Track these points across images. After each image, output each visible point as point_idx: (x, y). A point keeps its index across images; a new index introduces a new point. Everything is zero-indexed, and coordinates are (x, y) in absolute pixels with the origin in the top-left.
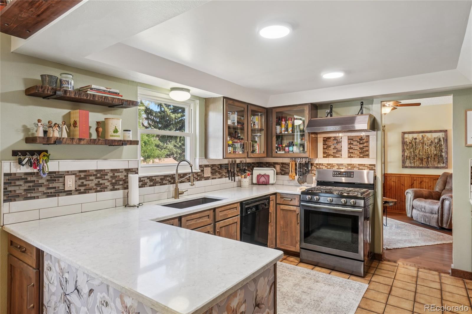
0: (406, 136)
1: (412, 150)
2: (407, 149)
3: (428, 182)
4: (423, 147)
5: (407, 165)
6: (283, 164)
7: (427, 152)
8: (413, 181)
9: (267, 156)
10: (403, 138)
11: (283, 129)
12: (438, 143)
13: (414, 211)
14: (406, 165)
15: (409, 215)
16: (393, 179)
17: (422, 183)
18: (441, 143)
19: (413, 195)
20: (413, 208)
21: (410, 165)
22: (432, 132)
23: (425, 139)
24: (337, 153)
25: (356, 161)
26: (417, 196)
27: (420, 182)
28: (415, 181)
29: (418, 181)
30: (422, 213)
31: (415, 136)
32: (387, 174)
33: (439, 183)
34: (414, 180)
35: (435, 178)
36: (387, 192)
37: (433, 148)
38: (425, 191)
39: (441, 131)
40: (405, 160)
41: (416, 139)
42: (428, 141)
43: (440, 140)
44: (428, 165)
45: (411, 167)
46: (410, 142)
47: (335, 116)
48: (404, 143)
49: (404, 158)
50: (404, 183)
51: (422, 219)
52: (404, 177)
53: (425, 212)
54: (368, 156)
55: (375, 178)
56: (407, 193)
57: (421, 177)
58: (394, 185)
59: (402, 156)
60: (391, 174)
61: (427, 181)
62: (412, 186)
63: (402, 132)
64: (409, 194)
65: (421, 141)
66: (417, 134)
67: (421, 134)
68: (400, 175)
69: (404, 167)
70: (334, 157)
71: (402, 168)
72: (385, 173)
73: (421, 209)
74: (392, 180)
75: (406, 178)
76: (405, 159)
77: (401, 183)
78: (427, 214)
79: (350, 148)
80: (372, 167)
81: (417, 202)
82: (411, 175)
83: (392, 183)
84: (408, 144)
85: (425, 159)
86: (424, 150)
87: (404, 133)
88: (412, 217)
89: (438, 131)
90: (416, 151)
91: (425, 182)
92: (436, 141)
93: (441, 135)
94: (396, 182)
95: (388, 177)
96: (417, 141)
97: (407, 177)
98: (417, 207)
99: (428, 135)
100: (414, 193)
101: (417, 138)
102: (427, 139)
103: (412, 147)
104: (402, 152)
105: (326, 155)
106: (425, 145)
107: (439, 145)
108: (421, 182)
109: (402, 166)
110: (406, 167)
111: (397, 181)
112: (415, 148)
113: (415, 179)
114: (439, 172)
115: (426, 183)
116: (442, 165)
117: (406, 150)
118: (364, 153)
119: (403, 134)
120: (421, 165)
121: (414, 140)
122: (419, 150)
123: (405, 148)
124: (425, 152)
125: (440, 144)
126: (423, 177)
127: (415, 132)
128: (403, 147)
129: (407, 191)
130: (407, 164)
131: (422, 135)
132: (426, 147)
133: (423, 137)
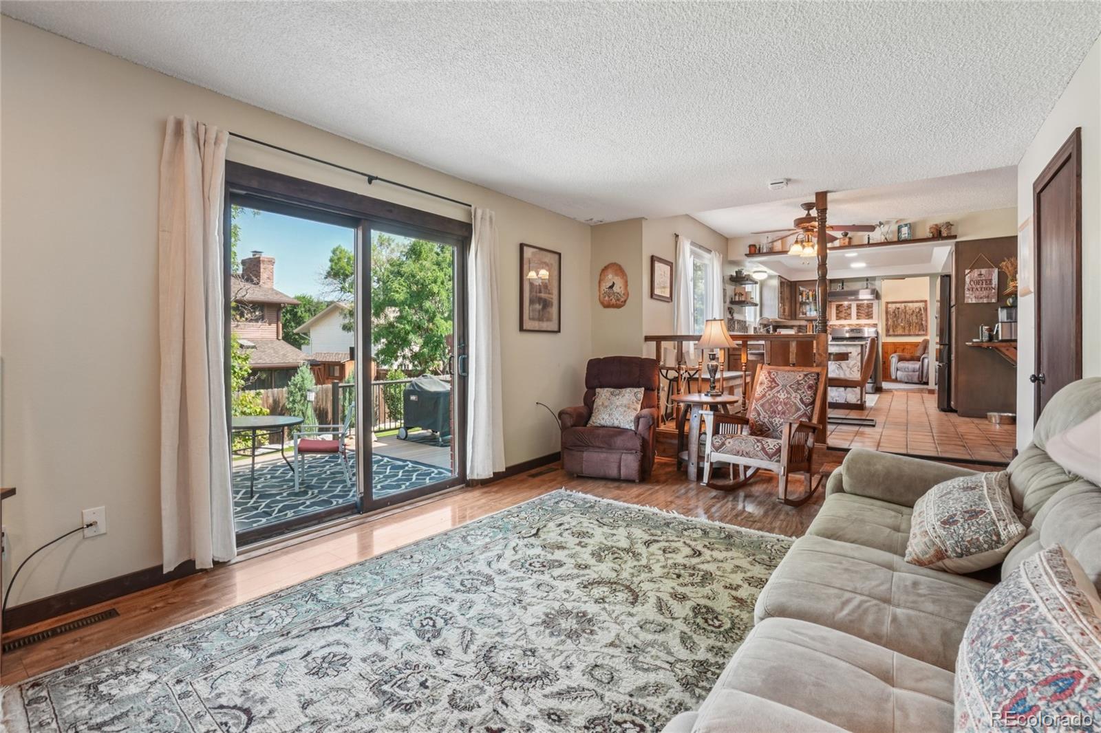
0: (890, 305)
1: (895, 319)
2: (891, 318)
4: (905, 316)
5: (891, 334)
6: (800, 326)
7: (909, 320)
8: (896, 347)
9: (792, 319)
10: (887, 308)
11: (804, 298)
12: (919, 312)
13: (899, 372)
15: (893, 377)
19: (897, 359)
20: (897, 370)
21: (893, 333)
22: (914, 302)
23: (907, 308)
24: (848, 316)
25: (863, 322)
26: (901, 359)
28: (898, 348)
29: (901, 348)
30: (905, 373)
31: (898, 305)
33: (921, 348)
35: (916, 345)
37: (914, 317)
38: (907, 356)
39: (921, 301)
40: (889, 329)
42: (910, 311)
43: (920, 310)
44: (909, 333)
45: (894, 336)
46: (893, 312)
47: (845, 289)
48: (887, 312)
49: (888, 326)
50: (889, 350)
51: (906, 377)
53: (908, 371)
54: (872, 318)
55: (878, 333)
56: (893, 357)
57: (903, 345)
59: (886, 324)
62: (895, 352)
63: (886, 302)
64: (894, 360)
65: (903, 310)
66: (900, 304)
67: (903, 304)
70: (845, 319)
71: (887, 336)
73: (905, 370)
78: (910, 373)
79: (858, 313)
80: (875, 325)
81: (901, 364)
82: (894, 343)
84: (891, 313)
85: (907, 327)
86: (906, 319)
87: (888, 303)
88: (896, 378)
89: (919, 302)
90: (899, 320)
92: (917, 310)
93: (922, 305)
96: (900, 310)
97: (890, 345)
98: (901, 369)
99: (910, 305)
100: (898, 357)
101: (900, 307)
102: (909, 308)
103: (895, 316)
104: (886, 321)
105: (838, 318)
106: (908, 314)
108: (903, 349)
109: (887, 334)
110: (890, 336)
112: (897, 317)
113: (898, 346)
114: (920, 339)
115: (908, 348)
116: (922, 333)
117: (889, 319)
118: (869, 316)
120: (904, 333)
121: (897, 310)
122: (902, 319)
123: (889, 317)
125: (921, 313)
126: (905, 345)
127: (898, 302)
128: (887, 316)
130: (891, 332)
131: (905, 305)
132: (908, 316)
133: (905, 307)
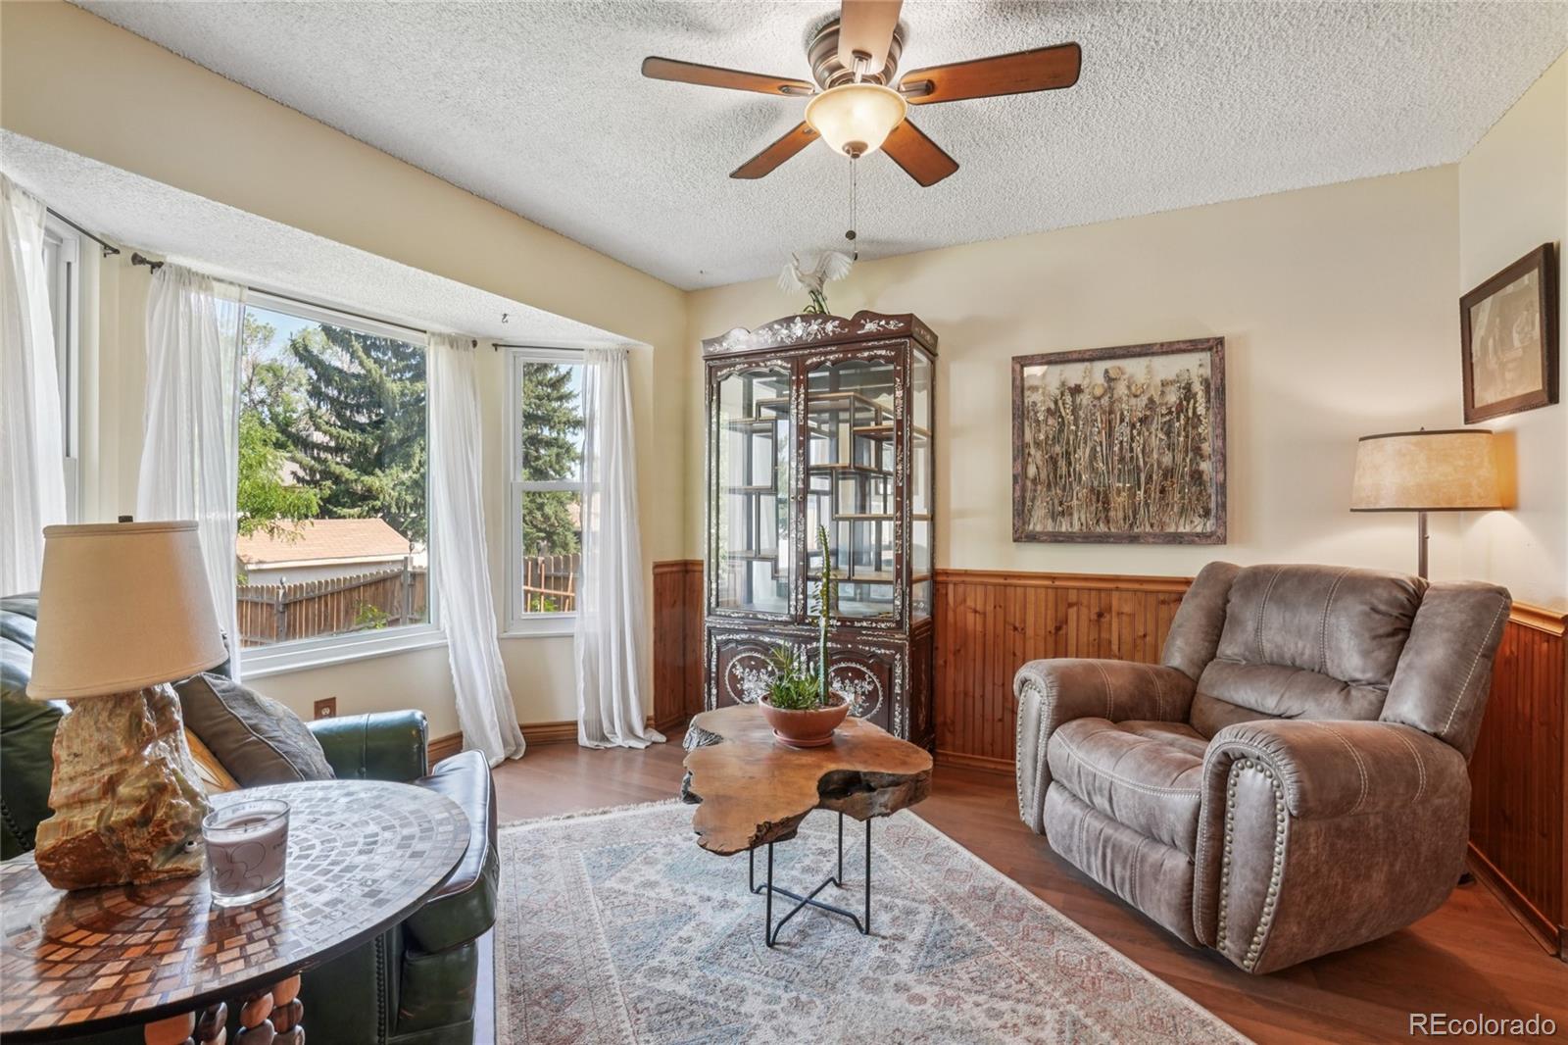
0: (1033, 372)
1: (1058, 449)
2: (1037, 444)
3: (1132, 616)
4: (1110, 434)
5: (1039, 528)
7: (1128, 455)
8: (1065, 608)
10: (1019, 388)
12: (1180, 409)
14: (1031, 527)
15: (1028, 816)
16: (976, 598)
17: (1105, 619)
18: (1195, 408)
19: (1053, 702)
20: (1048, 778)
21: (1050, 527)
22: (1155, 349)
23: (1121, 389)
26: (1072, 705)
27: (1094, 617)
28: (1073, 611)
29: (1084, 610)
30: (1093, 822)
31: (1074, 374)
32: (946, 573)
33: (1189, 617)
34: (1070, 605)
35: (1169, 593)
36: (945, 662)
37: (1157, 438)
38: (1115, 673)
39: (1193, 346)
40: (1029, 503)
41: (1077, 390)
42: (1133, 401)
43: (1188, 393)
44: (1131, 526)
45: (1057, 538)
46: (1049, 410)
48: (1021, 413)
49: (1024, 489)
50: (1024, 621)
51: (1096, 863)
52: (1025, 587)
53: (1111, 819)
56: (1024, 682)
57: (1099, 590)
58: (979, 628)
59: (1015, 477)
60: (966, 573)
61: (1127, 609)
62: (1057, 647)
63: (1013, 358)
64: (1034, 692)
65: (1099, 398)
66: (1087, 364)
67: (1100, 367)
68: (1006, 576)
69: (1023, 536)
71: (1015, 541)
72: (940, 566)
73: (1089, 794)
74: (970, 603)
75: (1031, 592)
76: (1028, 495)
77: (1011, 619)
81: (1069, 750)
82: (1053, 577)
83: (970, 617)
84: (1041, 418)
85: (1119, 493)
86: (1116, 449)
87: (1023, 361)
88: (1043, 832)
89: (1183, 346)
90: (1080, 452)
91: (1120, 614)
92: (1172, 398)
93: (1194, 366)
94: (984, 614)
95: (951, 587)
96: (1084, 399)
97: (1036, 587)
98: (1069, 778)
99: (1135, 369)
100: (1054, 692)
101: (1085, 384)
102: (1129, 387)
103: (1061, 431)
104: (1014, 460)
106: (1122, 421)
107: (1187, 418)
108: (1100, 615)
109: (1015, 531)
110: (1033, 538)
111: (990, 608)
112: (1071, 438)
113: (1073, 597)
114: (1186, 563)
115: (1124, 618)
116: (1199, 526)
117: (1033, 451)
119: (1018, 367)
120: (1102, 528)
121: (1068, 399)
122: (1093, 450)
123: (1028, 437)
124: (1122, 460)
125: (1190, 414)
126: (1111, 590)
127: (1075, 356)
128: (1018, 431)
129: (1023, 672)
130: (1039, 522)
131: (1107, 372)
132: (1122, 431)
133: (1109, 379)
